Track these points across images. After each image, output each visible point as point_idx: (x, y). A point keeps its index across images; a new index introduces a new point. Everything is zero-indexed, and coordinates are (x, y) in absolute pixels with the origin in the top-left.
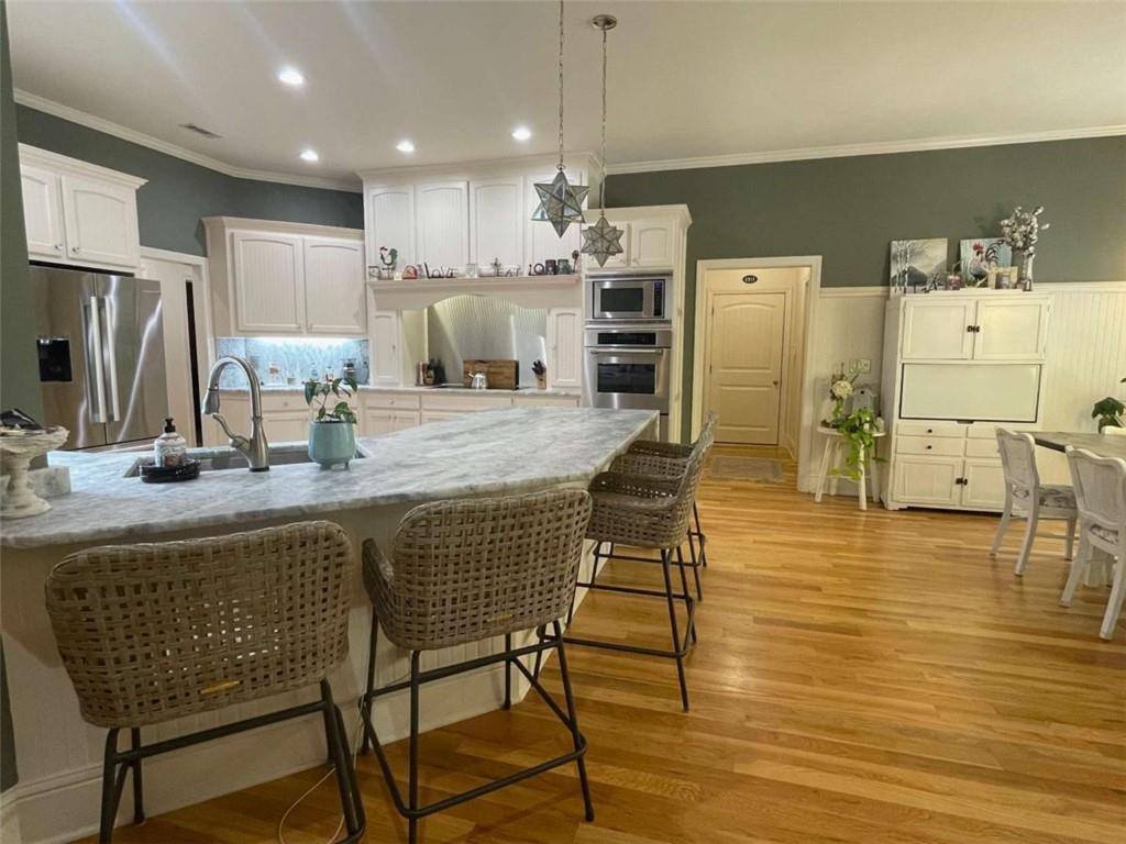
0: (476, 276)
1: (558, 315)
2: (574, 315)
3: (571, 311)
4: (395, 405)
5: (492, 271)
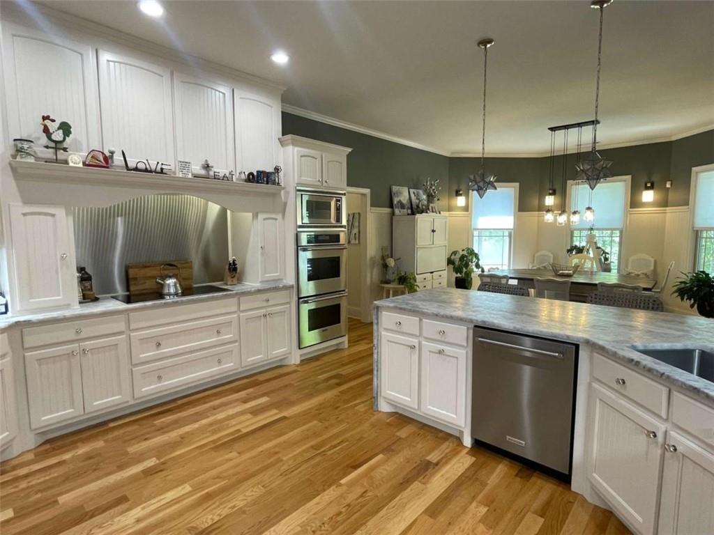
0: (190, 176)
1: (264, 219)
2: (276, 219)
3: (273, 216)
4: (83, 335)
5: (203, 172)
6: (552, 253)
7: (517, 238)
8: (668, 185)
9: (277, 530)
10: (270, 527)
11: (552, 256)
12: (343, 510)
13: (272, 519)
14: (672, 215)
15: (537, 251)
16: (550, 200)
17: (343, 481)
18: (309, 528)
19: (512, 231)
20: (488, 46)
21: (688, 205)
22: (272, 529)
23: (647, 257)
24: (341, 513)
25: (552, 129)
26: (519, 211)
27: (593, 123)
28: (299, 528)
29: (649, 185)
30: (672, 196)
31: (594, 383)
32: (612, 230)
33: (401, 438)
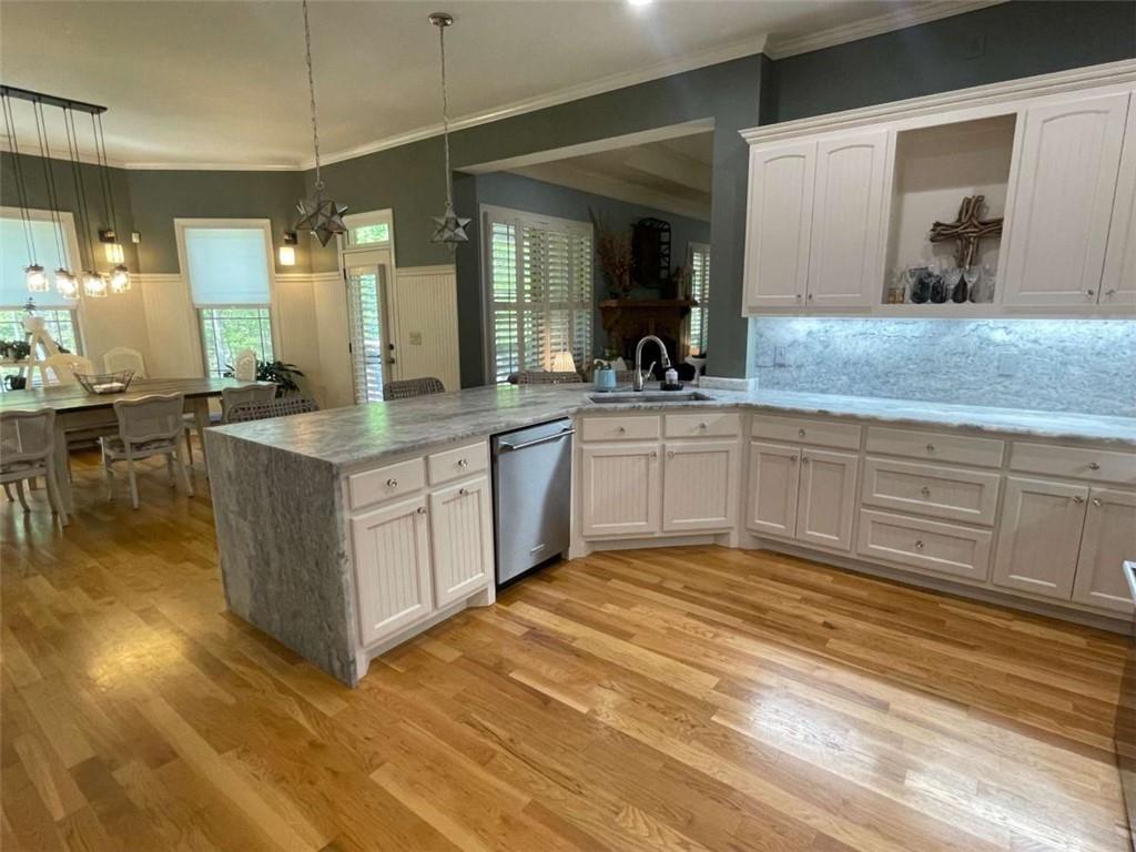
8: (135, 239)
9: (707, 766)
10: (705, 776)
12: (644, 704)
13: (689, 777)
14: (151, 284)
17: (584, 710)
18: (689, 733)
21: (178, 272)
22: (708, 773)
24: (649, 705)
27: (98, 110)
28: (694, 742)
29: (111, 235)
30: (144, 258)
31: (585, 447)
32: (56, 308)
33: (463, 656)
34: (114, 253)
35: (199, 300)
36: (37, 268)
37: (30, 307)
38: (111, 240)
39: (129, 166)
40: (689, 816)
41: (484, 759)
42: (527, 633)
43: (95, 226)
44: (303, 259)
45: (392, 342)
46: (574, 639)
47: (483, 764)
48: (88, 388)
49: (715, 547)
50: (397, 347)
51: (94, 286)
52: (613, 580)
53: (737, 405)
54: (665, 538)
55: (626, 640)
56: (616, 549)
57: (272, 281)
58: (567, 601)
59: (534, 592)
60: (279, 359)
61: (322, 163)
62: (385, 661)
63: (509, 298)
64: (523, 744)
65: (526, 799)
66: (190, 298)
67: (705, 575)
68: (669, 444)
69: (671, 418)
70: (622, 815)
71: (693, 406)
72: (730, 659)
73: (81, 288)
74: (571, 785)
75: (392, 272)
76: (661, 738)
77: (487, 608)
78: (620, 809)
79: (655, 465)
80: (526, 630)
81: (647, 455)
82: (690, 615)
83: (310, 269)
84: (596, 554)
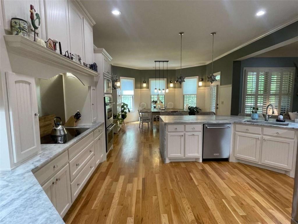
1: (93, 90)
6: (146, 103)
7: (135, 98)
8: (175, 82)
11: (146, 104)
12: (210, 190)
14: (177, 90)
15: (141, 103)
16: (145, 85)
19: (133, 96)
20: (182, 34)
21: (181, 88)
23: (172, 103)
25: (155, 61)
26: (135, 88)
27: (167, 61)
28: (212, 200)
29: (171, 82)
30: (177, 85)
31: (236, 133)
32: (162, 95)
33: (186, 168)
34: (172, 85)
35: (184, 93)
36: (156, 89)
37: (158, 95)
38: (172, 83)
39: (176, 69)
40: (195, 206)
41: (172, 180)
42: (202, 170)
43: (169, 80)
44: (204, 84)
45: (218, 103)
46: (210, 174)
47: (171, 181)
48: (160, 109)
49: (285, 175)
50: (219, 105)
51: (167, 91)
52: (236, 169)
53: (293, 128)
54: (262, 165)
55: (222, 180)
56: (246, 164)
57: (198, 89)
58: (218, 168)
59: (213, 164)
60: (197, 107)
61: (213, 61)
62: (173, 163)
63: (252, 92)
64: (180, 182)
65: (172, 188)
66: (183, 93)
67: (268, 178)
68: (264, 137)
69: (265, 129)
70: (183, 199)
71: (274, 126)
72: (245, 194)
73: (162, 92)
74: (181, 191)
75: (220, 86)
76: (206, 195)
77: (199, 163)
78: (184, 198)
79: (259, 142)
80: (202, 169)
81: (256, 138)
82: (248, 183)
83: (205, 86)
84: (239, 163)
